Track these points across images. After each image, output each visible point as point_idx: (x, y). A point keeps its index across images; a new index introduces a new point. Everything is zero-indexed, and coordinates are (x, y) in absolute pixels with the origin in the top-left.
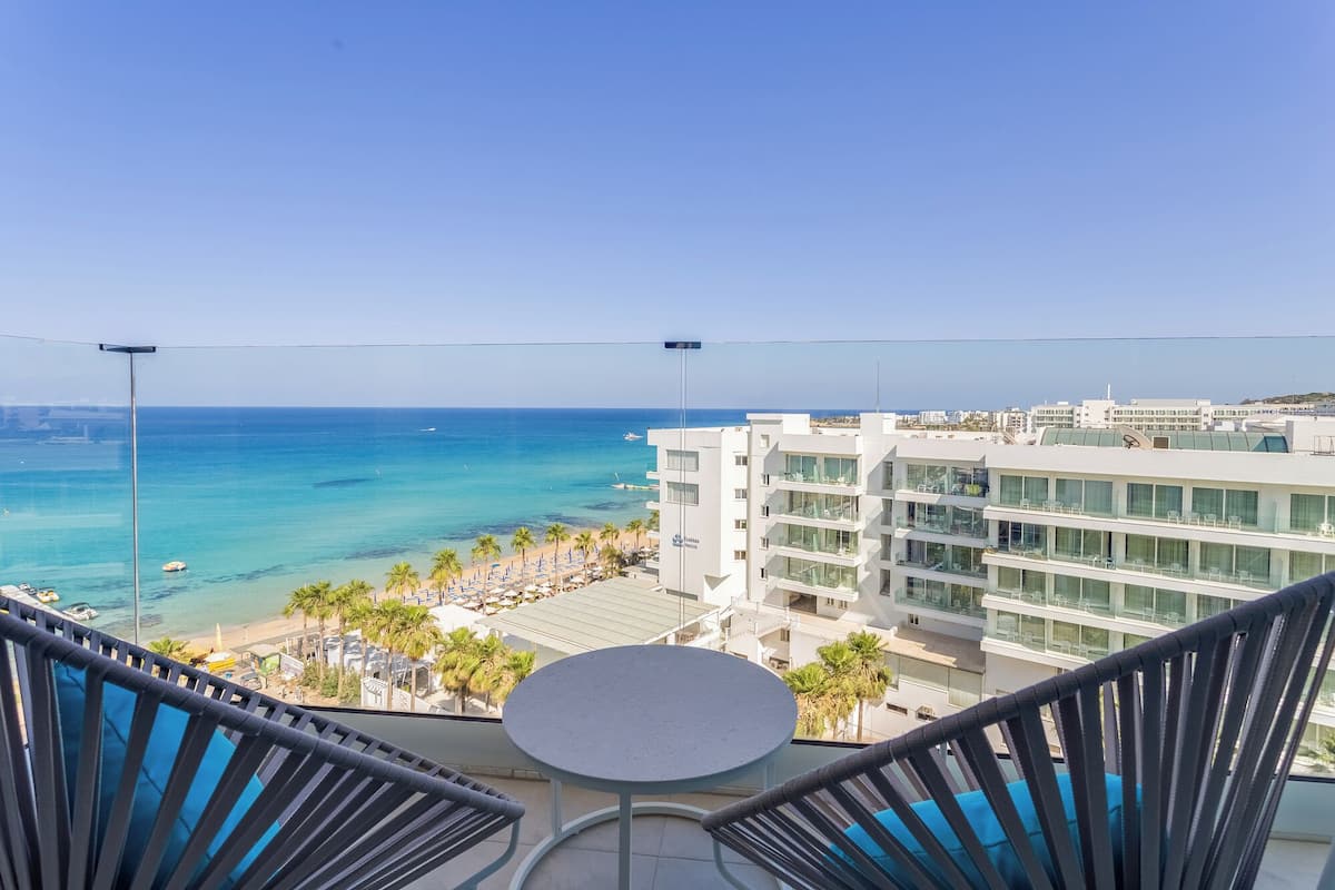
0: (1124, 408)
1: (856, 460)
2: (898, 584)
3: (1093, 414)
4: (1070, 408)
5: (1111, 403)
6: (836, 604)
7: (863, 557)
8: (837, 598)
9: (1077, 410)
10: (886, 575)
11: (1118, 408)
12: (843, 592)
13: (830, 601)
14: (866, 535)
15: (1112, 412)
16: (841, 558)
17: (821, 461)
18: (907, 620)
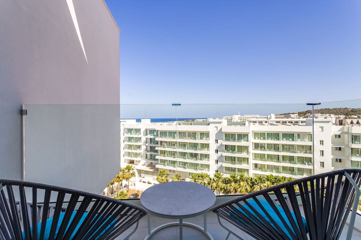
0: (242, 117)
1: (140, 130)
2: (149, 156)
3: (236, 118)
4: (231, 117)
5: (239, 116)
6: (138, 162)
7: (142, 151)
8: (138, 160)
9: (233, 118)
10: (147, 155)
11: (241, 117)
12: (139, 159)
13: (137, 161)
14: (143, 145)
15: (240, 118)
16: (138, 151)
17: (134, 130)
18: (150, 163)
